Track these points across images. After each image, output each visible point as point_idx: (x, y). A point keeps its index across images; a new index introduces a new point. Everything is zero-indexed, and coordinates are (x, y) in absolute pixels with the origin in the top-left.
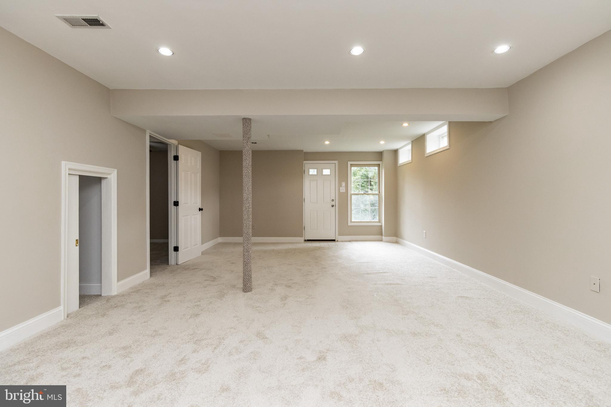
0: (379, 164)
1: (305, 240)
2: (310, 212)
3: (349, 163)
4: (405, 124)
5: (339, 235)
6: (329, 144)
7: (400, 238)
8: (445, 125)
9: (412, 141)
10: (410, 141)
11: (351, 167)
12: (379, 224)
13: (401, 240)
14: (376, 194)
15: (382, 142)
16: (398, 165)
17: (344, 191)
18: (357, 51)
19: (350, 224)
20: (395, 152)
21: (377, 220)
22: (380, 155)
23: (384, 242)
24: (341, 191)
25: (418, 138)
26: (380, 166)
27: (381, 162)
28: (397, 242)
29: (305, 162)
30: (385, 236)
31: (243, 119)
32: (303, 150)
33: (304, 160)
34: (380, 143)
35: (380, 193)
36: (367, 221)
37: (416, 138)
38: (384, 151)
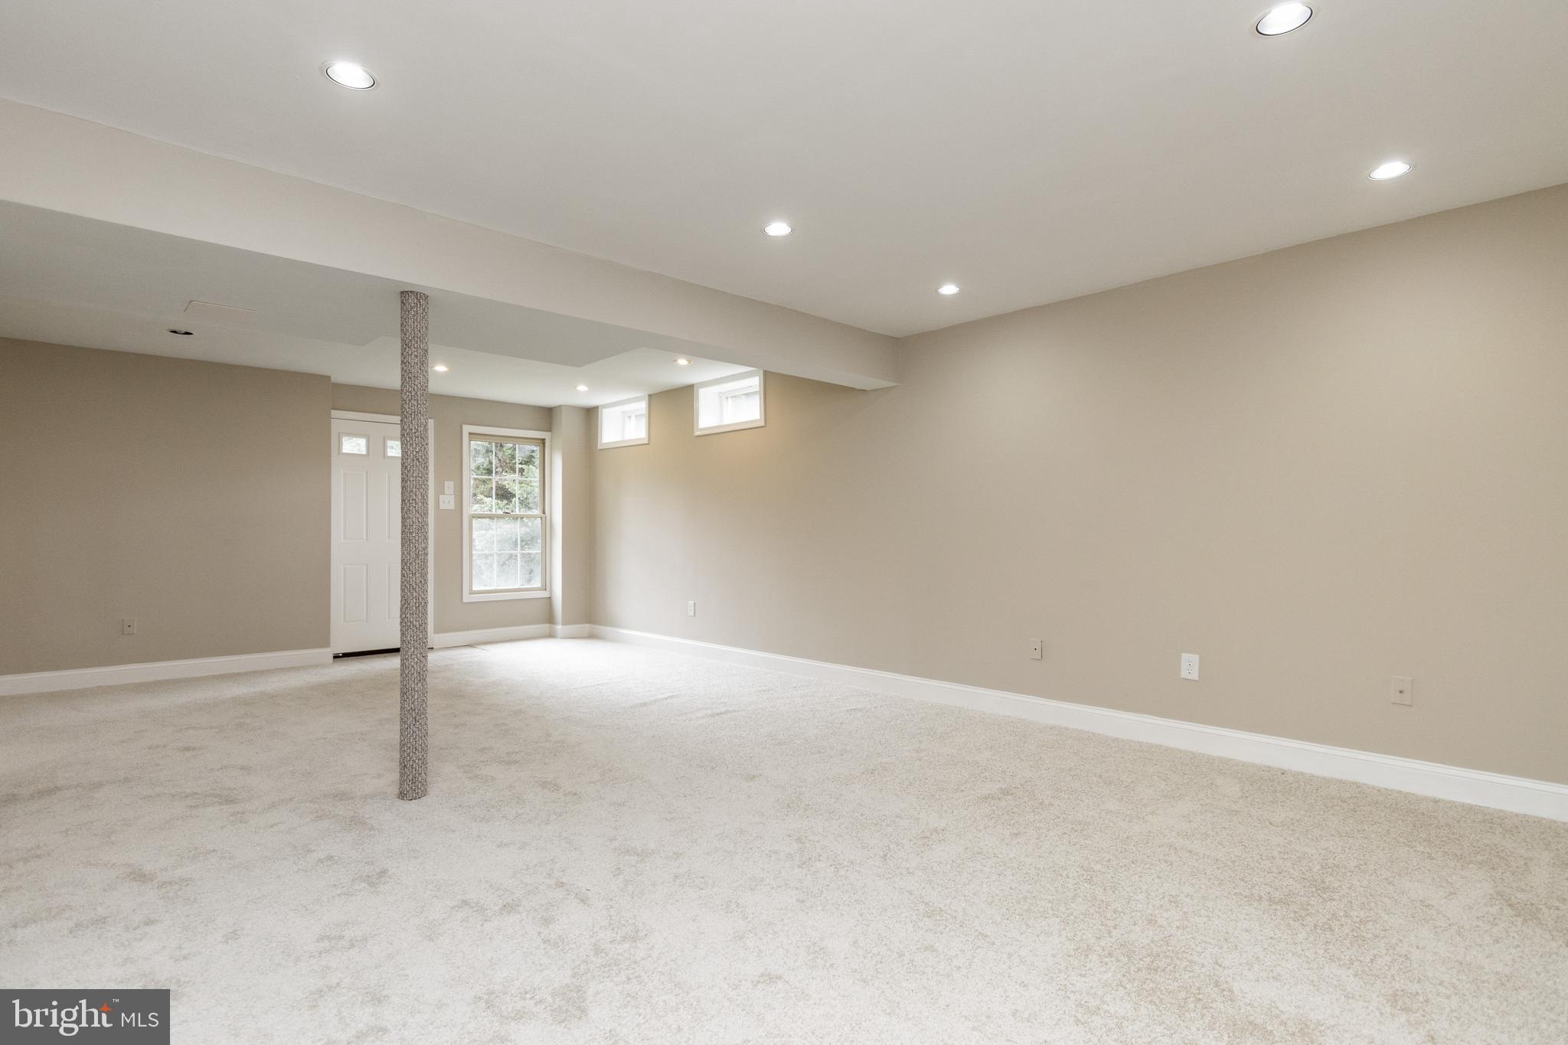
0: (543, 441)
1: (336, 657)
2: (345, 569)
3: (467, 429)
4: (682, 362)
5: (435, 632)
6: (446, 372)
7: (606, 625)
8: (756, 376)
9: (650, 396)
10: (644, 394)
11: (470, 441)
12: (545, 594)
13: (609, 629)
14: (535, 517)
15: (582, 388)
16: (599, 448)
17: (451, 506)
18: (778, 229)
19: (467, 598)
20: (590, 415)
21: (537, 583)
22: (548, 416)
23: (561, 638)
24: (442, 506)
25: (668, 391)
26: (544, 443)
27: (549, 434)
28: (592, 636)
29: (334, 413)
30: (565, 623)
31: (402, 292)
32: (330, 377)
33: (333, 409)
34: (578, 388)
35: (544, 513)
36: (511, 587)
37: (665, 389)
38: (560, 406)
